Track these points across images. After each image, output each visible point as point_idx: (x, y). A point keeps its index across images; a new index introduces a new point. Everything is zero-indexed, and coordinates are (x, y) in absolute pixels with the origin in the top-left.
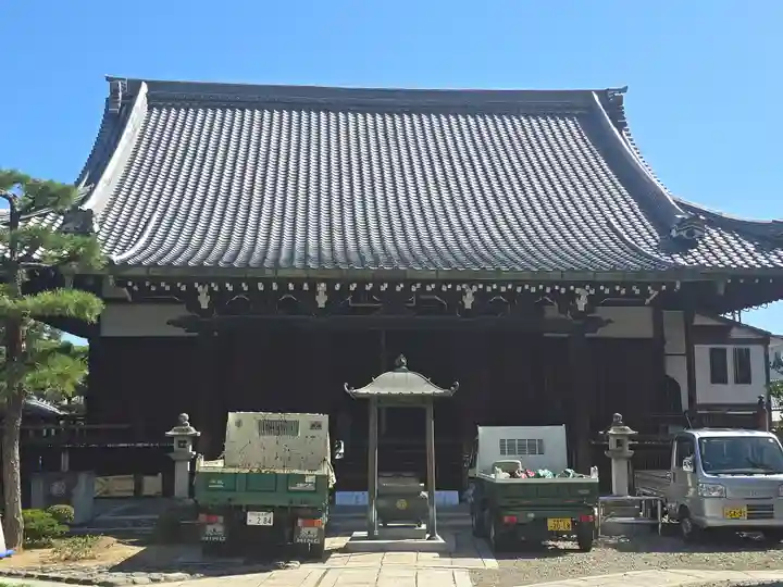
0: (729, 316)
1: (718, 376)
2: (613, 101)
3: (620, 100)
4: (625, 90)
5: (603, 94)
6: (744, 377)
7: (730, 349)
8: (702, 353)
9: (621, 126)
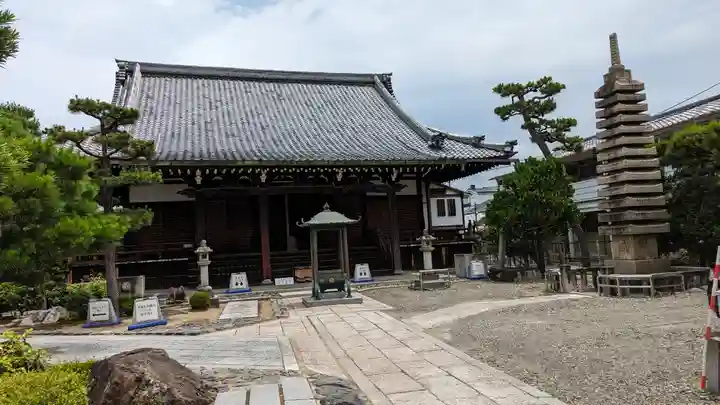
0: (447, 184)
1: (441, 213)
2: (386, 80)
3: (389, 80)
4: (391, 74)
5: (381, 76)
6: (453, 213)
7: (446, 199)
8: (434, 202)
9: (391, 92)
